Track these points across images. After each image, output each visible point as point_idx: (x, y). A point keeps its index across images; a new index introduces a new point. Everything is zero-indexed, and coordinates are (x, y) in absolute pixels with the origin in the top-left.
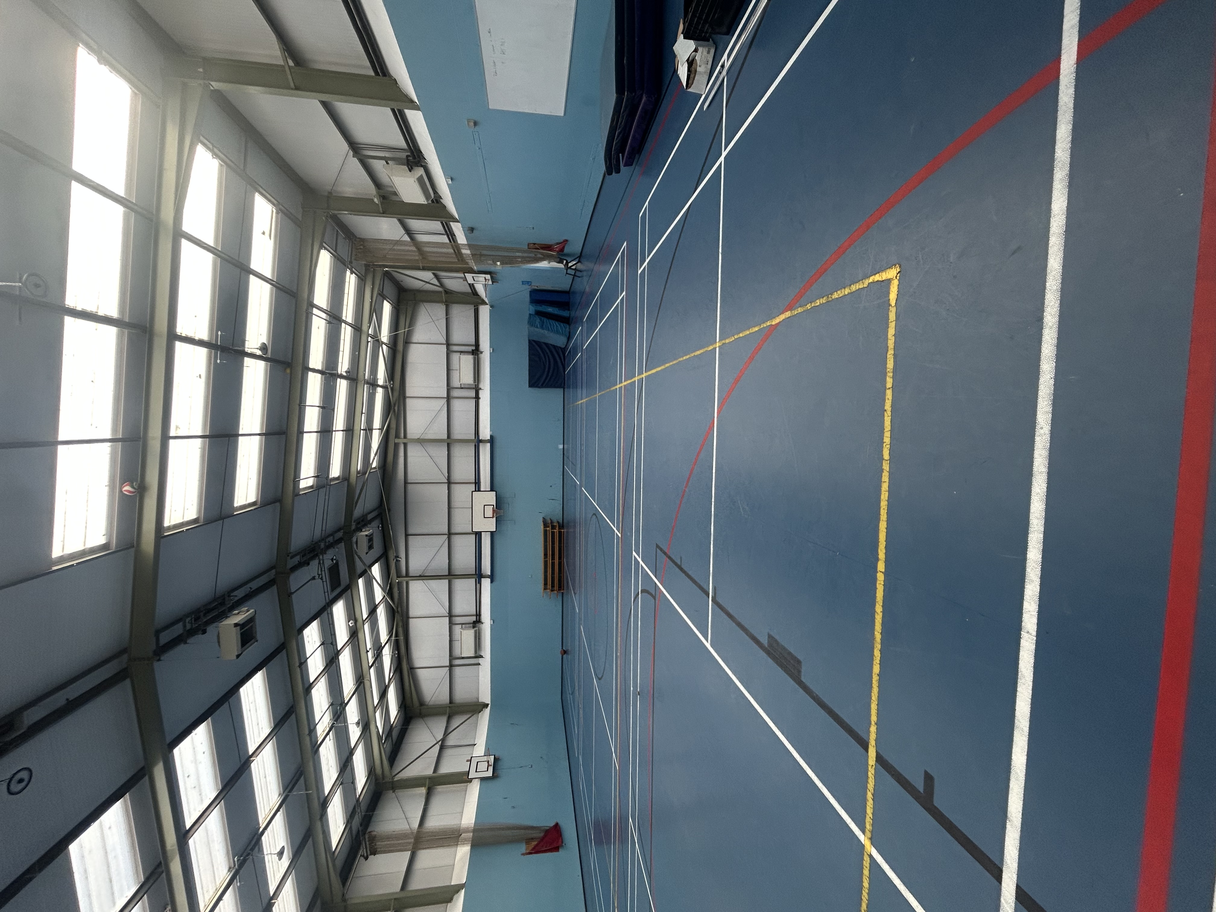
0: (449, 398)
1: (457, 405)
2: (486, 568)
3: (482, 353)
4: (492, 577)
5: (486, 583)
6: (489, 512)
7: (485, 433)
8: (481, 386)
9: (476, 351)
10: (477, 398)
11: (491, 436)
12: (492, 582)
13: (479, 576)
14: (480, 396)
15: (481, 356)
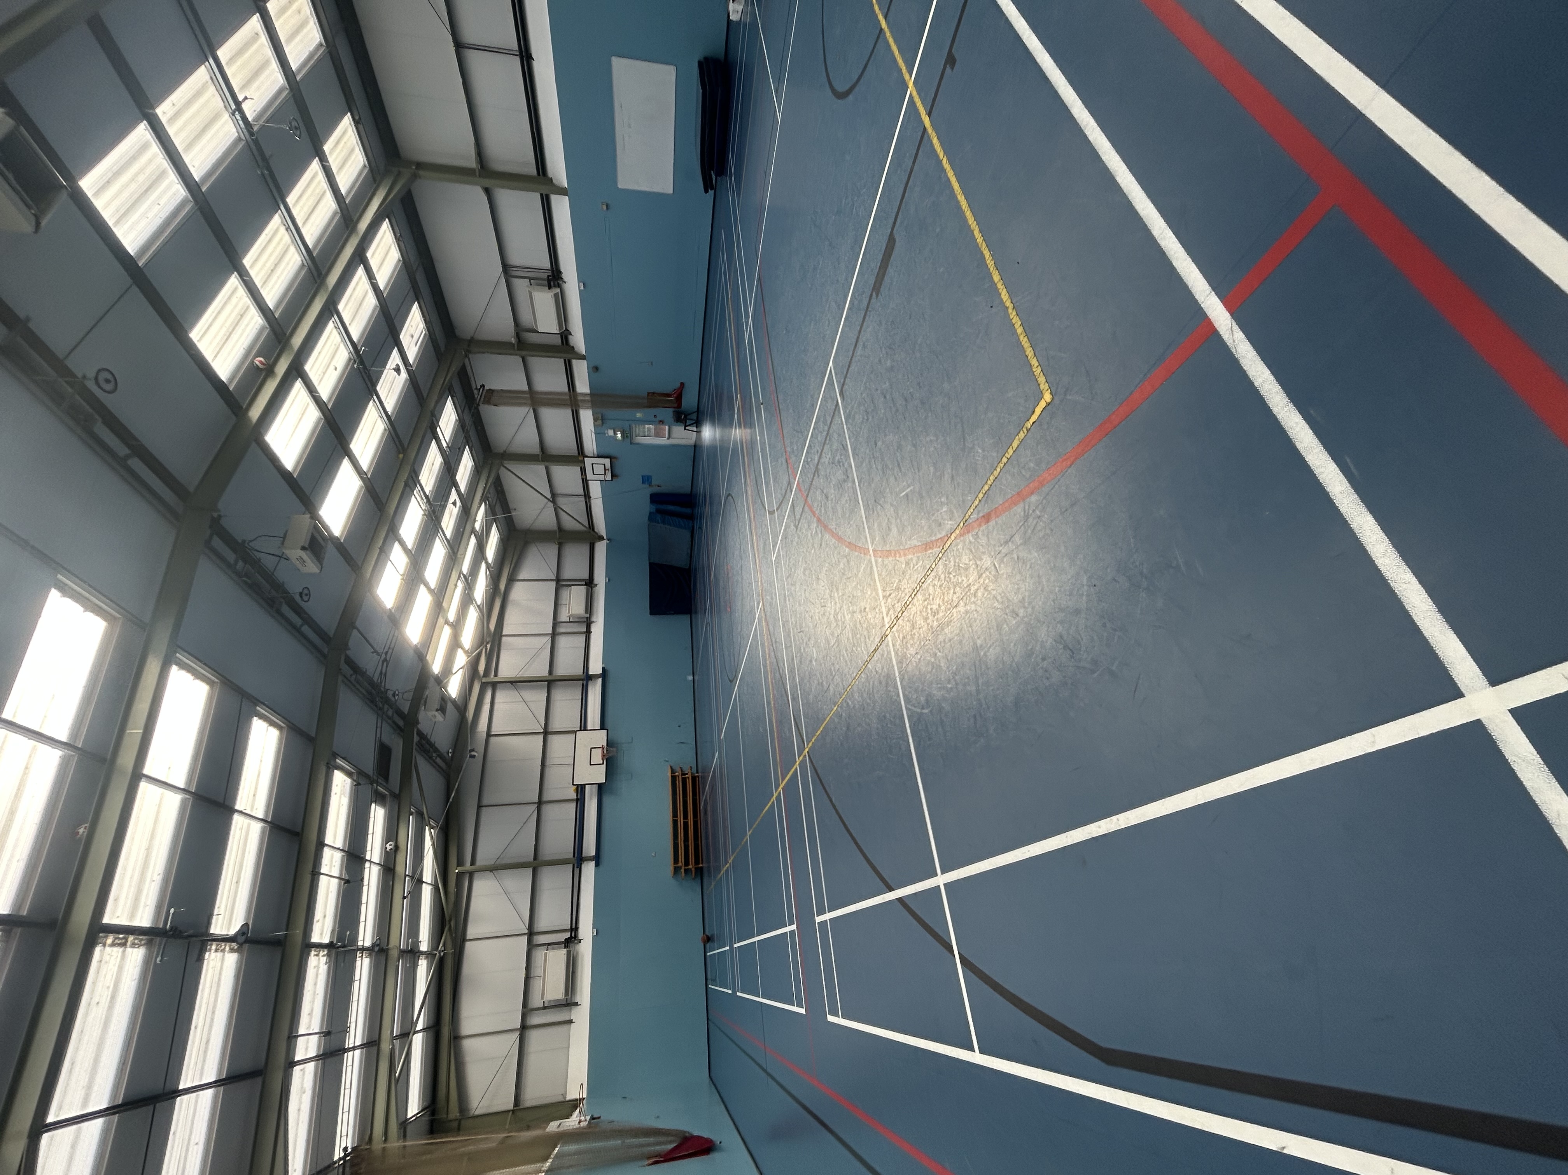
0: (554, 635)
1: (563, 642)
2: (590, 847)
3: (596, 585)
4: (597, 859)
5: (589, 870)
6: (597, 756)
7: (595, 667)
8: (593, 619)
9: (590, 583)
10: (588, 633)
11: (603, 669)
12: (597, 865)
13: (578, 859)
14: (592, 630)
15: (596, 589)
